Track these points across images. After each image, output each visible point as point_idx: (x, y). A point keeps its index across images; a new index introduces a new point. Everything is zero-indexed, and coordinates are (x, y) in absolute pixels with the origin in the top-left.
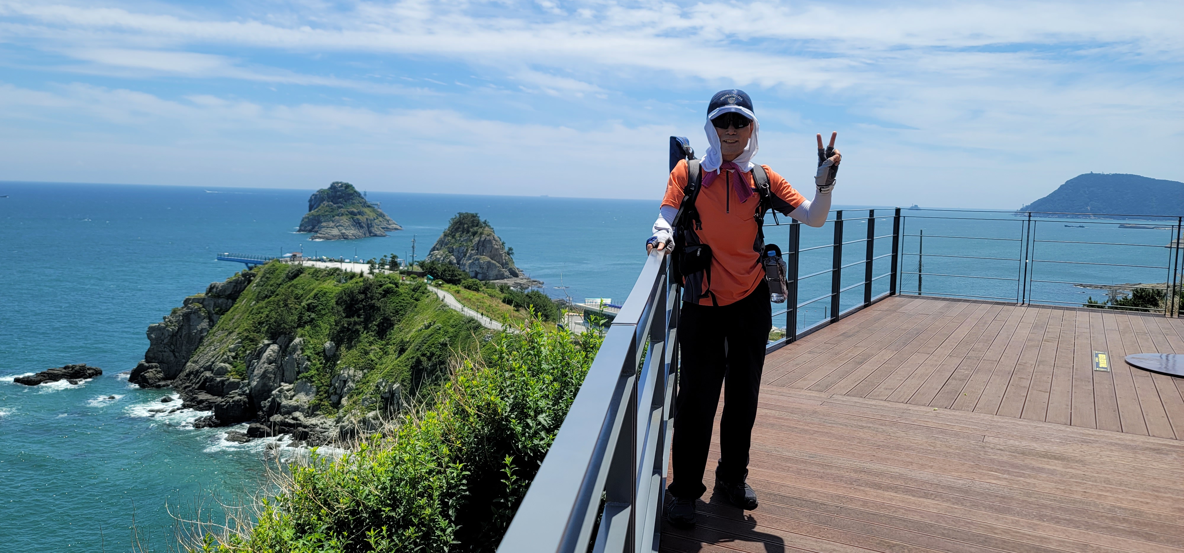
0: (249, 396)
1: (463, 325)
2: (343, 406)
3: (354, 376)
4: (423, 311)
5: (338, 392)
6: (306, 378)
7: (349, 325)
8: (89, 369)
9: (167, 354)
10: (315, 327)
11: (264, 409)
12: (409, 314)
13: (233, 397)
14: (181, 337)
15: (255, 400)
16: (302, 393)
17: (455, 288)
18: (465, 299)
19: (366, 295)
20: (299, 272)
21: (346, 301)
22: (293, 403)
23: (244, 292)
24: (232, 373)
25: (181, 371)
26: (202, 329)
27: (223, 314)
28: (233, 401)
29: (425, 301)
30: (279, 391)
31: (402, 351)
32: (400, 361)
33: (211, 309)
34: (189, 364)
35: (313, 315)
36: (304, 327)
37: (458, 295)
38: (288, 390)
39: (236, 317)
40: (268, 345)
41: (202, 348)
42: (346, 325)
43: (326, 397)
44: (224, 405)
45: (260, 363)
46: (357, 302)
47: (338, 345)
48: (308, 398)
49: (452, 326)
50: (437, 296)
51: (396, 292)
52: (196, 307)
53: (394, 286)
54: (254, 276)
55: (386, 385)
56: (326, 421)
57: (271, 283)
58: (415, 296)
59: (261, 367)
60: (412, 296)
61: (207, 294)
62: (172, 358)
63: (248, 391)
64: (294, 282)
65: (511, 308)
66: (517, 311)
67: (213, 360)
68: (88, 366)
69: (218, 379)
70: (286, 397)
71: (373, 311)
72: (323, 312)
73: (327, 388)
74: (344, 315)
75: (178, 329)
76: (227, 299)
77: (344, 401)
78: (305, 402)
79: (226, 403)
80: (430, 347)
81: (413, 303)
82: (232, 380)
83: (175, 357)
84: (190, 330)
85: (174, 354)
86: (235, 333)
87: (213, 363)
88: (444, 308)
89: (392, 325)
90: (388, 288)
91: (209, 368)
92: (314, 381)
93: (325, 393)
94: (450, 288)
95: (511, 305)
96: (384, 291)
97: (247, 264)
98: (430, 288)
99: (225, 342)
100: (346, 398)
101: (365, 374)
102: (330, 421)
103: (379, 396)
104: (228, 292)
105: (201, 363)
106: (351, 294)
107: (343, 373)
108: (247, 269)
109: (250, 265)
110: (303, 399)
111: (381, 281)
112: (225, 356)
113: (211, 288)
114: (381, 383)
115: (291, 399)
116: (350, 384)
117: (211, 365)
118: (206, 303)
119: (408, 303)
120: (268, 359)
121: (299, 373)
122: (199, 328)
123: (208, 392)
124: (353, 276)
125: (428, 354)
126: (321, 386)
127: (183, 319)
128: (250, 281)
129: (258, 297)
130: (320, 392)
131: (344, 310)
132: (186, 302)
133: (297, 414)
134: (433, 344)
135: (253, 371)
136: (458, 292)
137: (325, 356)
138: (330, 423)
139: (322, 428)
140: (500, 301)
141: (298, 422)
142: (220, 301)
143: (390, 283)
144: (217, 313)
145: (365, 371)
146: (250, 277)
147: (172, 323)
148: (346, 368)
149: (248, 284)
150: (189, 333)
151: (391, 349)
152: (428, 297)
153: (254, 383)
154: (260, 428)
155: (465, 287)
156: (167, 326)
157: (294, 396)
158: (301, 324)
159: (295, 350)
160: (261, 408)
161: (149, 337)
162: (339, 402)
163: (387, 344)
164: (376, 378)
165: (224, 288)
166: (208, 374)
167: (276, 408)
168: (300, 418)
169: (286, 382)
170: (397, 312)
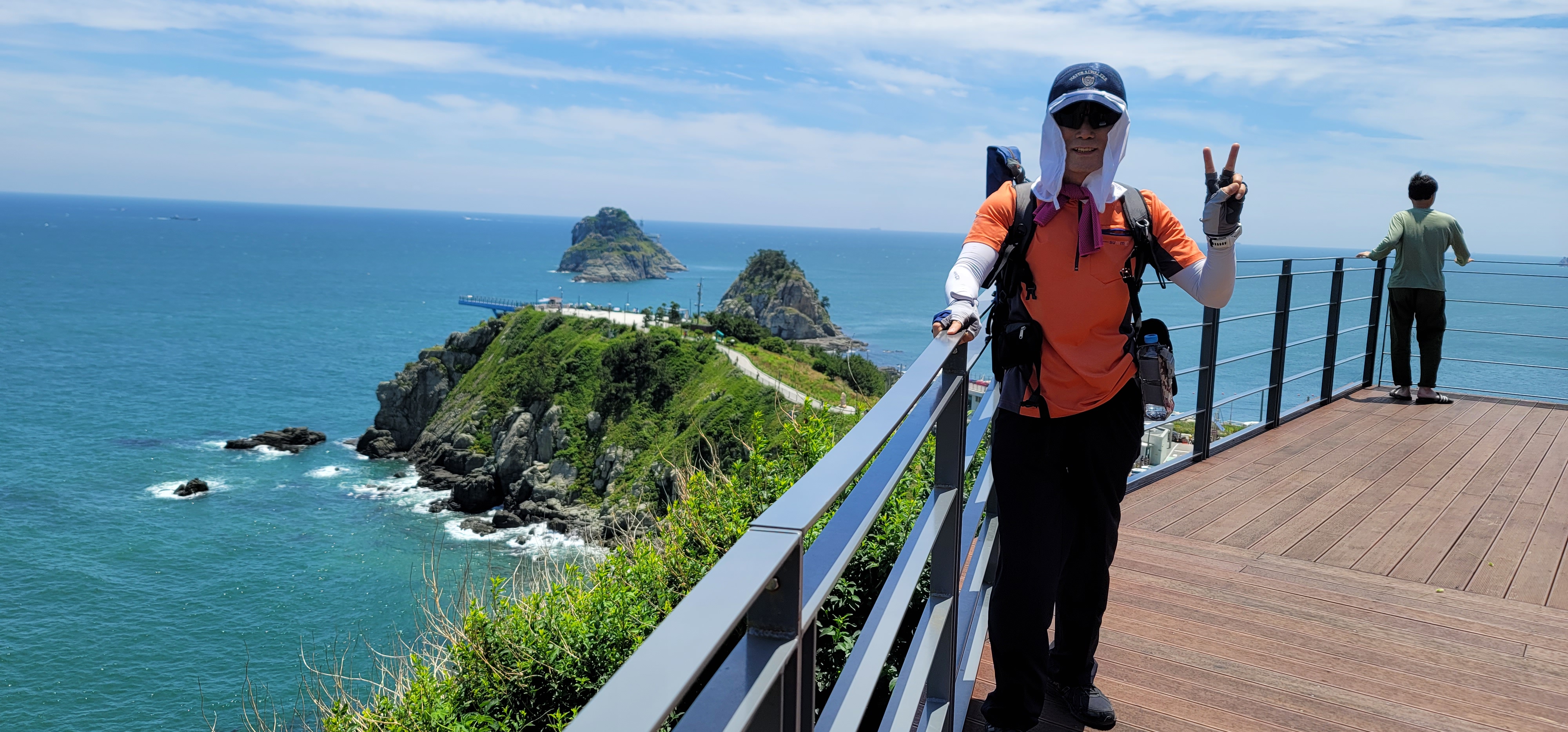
0: (496, 476)
1: (760, 397)
2: (609, 494)
3: (623, 457)
4: (710, 377)
5: (604, 475)
6: (565, 456)
7: (618, 391)
8: (311, 434)
9: (400, 419)
10: (576, 392)
11: (513, 493)
12: (692, 381)
13: (475, 477)
14: (415, 399)
15: (503, 482)
16: (560, 475)
17: (751, 348)
18: (764, 363)
19: (639, 353)
20: (557, 322)
21: (614, 361)
22: (548, 487)
23: (491, 345)
24: (475, 447)
25: (415, 441)
26: (440, 390)
27: (465, 372)
28: (476, 482)
29: (712, 363)
30: (531, 472)
31: (682, 427)
32: (679, 440)
33: (452, 365)
34: (425, 433)
35: (574, 378)
36: (562, 392)
37: (754, 358)
38: (542, 471)
39: (481, 377)
40: (519, 413)
41: (440, 414)
42: (613, 392)
43: (588, 482)
44: (466, 486)
45: (509, 435)
46: (628, 362)
47: (604, 417)
48: (567, 481)
49: (747, 398)
50: (729, 358)
51: (676, 352)
52: (433, 363)
53: (674, 344)
54: (503, 325)
55: (662, 470)
56: (588, 512)
57: (524, 335)
58: (700, 357)
59: (510, 440)
60: (697, 357)
61: (446, 347)
62: (405, 425)
63: (494, 470)
64: (552, 334)
65: (823, 376)
66: (832, 380)
67: (453, 429)
68: (310, 430)
69: (459, 453)
70: (540, 480)
71: (648, 376)
72: (586, 374)
73: (590, 470)
74: (611, 379)
75: (413, 389)
76: (471, 354)
77: (610, 487)
78: (563, 487)
79: (468, 483)
80: (718, 424)
81: (698, 366)
82: (475, 455)
83: (409, 423)
84: (425, 390)
85: (408, 420)
86: (479, 397)
87: (453, 432)
88: (737, 373)
89: (670, 394)
90: (667, 346)
91: (448, 439)
92: (573, 461)
93: (588, 476)
94: (745, 348)
95: (823, 373)
96: (661, 349)
97: (494, 310)
98: (719, 347)
99: (468, 408)
100: (613, 484)
101: (636, 454)
102: (593, 512)
103: (653, 483)
104: (471, 345)
105: (439, 432)
106: (620, 352)
107: (610, 453)
108: (495, 317)
109: (499, 312)
110: (561, 483)
111: (657, 337)
112: (467, 425)
113: (452, 340)
114: (656, 467)
115: (546, 482)
116: (618, 466)
117: (450, 436)
118: (444, 358)
119: (691, 366)
120: (518, 430)
121: (556, 449)
122: (437, 388)
123: (447, 469)
124: (623, 329)
125: (715, 433)
126: (583, 468)
127: (418, 377)
128: (498, 332)
129: (507, 352)
130: (581, 474)
131: (612, 372)
132: (422, 356)
133: (553, 501)
134: (722, 420)
135: (501, 445)
136: (755, 354)
137: (588, 431)
138: (593, 515)
139: (583, 520)
140: (810, 367)
141: (554, 511)
142: (462, 356)
143: (669, 339)
144: (457, 371)
145: (637, 451)
146: (498, 327)
147: (405, 381)
148: (613, 446)
149: (496, 335)
150: (425, 395)
151: (669, 424)
152: (716, 359)
153: (501, 461)
154: (507, 517)
155: (765, 348)
156: (399, 385)
157: (549, 478)
158: (559, 388)
159: (551, 421)
160: (509, 492)
161: (379, 398)
162: (604, 489)
163: (665, 418)
164: (650, 461)
165: (467, 341)
166: (447, 446)
167: (527, 492)
168: (556, 507)
169: (540, 461)
170: (677, 377)
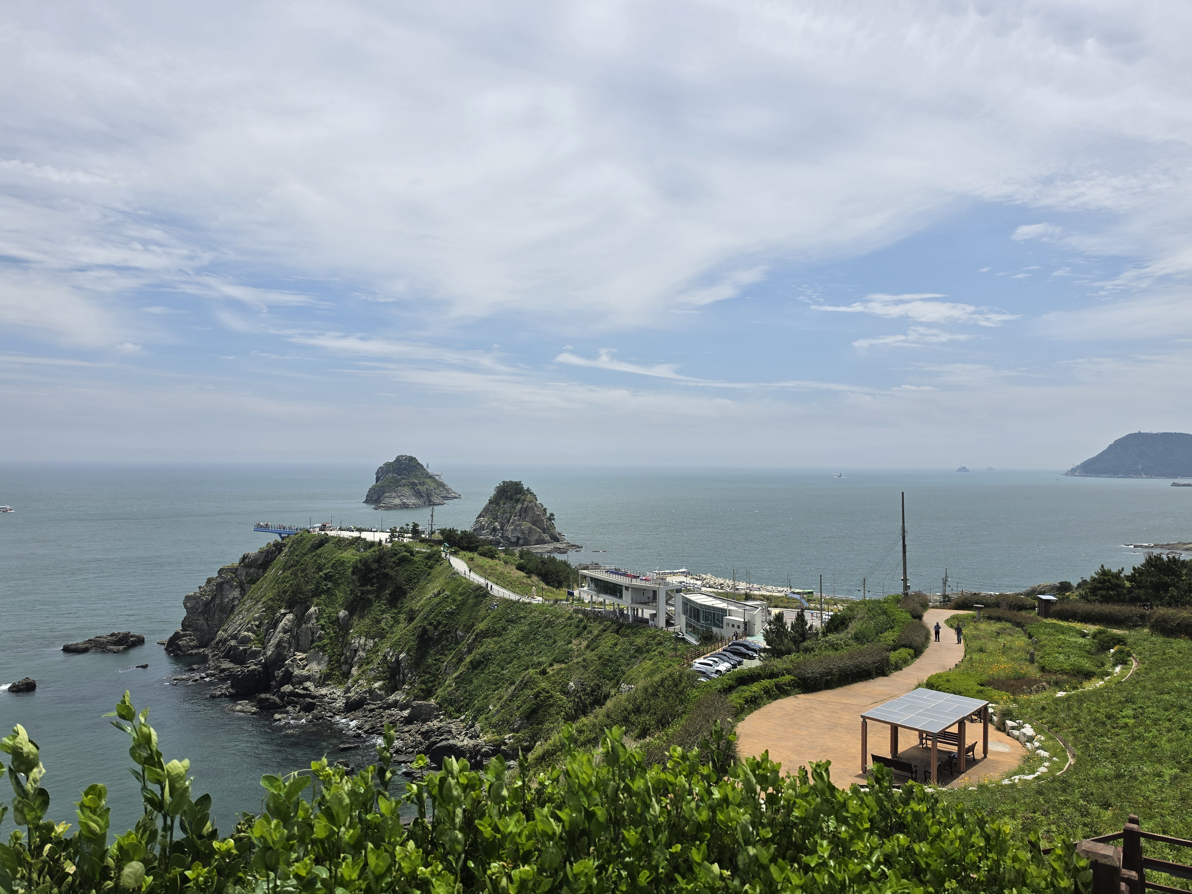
0: (265, 666)
1: (471, 593)
2: (353, 676)
3: (365, 645)
4: (435, 579)
5: (349, 661)
6: (319, 647)
7: (362, 594)
8: (132, 636)
9: (201, 621)
10: (331, 596)
11: (277, 679)
13: (248, 667)
14: (214, 605)
15: (270, 670)
16: (315, 663)
17: (470, 555)
19: (380, 563)
20: (324, 541)
21: (361, 570)
22: (305, 672)
23: (275, 562)
24: (255, 642)
25: (213, 639)
26: (234, 598)
27: (254, 583)
28: (248, 671)
29: (438, 568)
30: (291, 661)
31: (411, 619)
32: (408, 631)
33: (243, 578)
34: (219, 632)
35: (330, 585)
36: (320, 596)
37: (471, 562)
38: (301, 660)
40: (285, 614)
42: (359, 594)
43: (337, 667)
44: (240, 675)
45: (276, 633)
46: (372, 571)
47: (351, 614)
48: (320, 667)
49: (460, 595)
50: (450, 563)
51: (411, 560)
52: (229, 577)
53: (409, 554)
54: (285, 545)
55: (393, 655)
58: (429, 564)
59: (278, 635)
60: (426, 564)
61: (240, 564)
62: (206, 626)
63: (263, 661)
67: (239, 628)
68: (132, 633)
69: (241, 648)
70: (298, 666)
72: (340, 581)
73: (339, 657)
74: (358, 584)
75: (212, 598)
76: (259, 569)
77: (354, 671)
78: (317, 672)
79: (242, 673)
80: (437, 616)
81: (427, 571)
82: (254, 648)
84: (222, 599)
85: (207, 623)
86: (261, 602)
87: (239, 631)
88: (455, 575)
89: (404, 593)
90: (403, 557)
91: (234, 637)
92: (326, 651)
93: (337, 662)
94: (465, 555)
95: (523, 572)
96: (398, 559)
97: (280, 534)
98: (444, 556)
99: (252, 611)
100: (356, 668)
101: (375, 643)
102: (339, 692)
103: (385, 665)
104: (259, 562)
107: (354, 643)
108: (280, 540)
109: (283, 535)
110: (315, 668)
111: (396, 550)
112: (249, 625)
113: (244, 558)
114: (389, 652)
115: (303, 669)
116: (361, 653)
117: (236, 634)
118: (239, 573)
119: (421, 571)
120: (283, 628)
121: (313, 642)
122: (231, 597)
123: (231, 661)
124: (372, 544)
125: (435, 623)
126: (333, 656)
127: (216, 589)
128: (280, 551)
129: (284, 567)
130: (332, 661)
131: (359, 579)
132: (221, 571)
133: (308, 684)
135: (270, 640)
136: (472, 559)
137: (339, 625)
139: (330, 698)
140: (514, 567)
141: (309, 692)
142: (252, 570)
143: (405, 551)
144: (248, 583)
145: (376, 640)
146: (281, 547)
147: (206, 592)
148: (357, 636)
149: (279, 554)
150: (222, 602)
151: (402, 616)
152: (441, 564)
153: (269, 653)
154: (269, 699)
155: (480, 554)
156: (202, 595)
157: (306, 665)
158: (317, 593)
159: (310, 618)
160: (274, 678)
161: (186, 607)
162: (349, 672)
163: (399, 612)
164: (385, 648)
165: (255, 560)
166: (233, 643)
167: (288, 678)
168: (310, 688)
170: (409, 580)
